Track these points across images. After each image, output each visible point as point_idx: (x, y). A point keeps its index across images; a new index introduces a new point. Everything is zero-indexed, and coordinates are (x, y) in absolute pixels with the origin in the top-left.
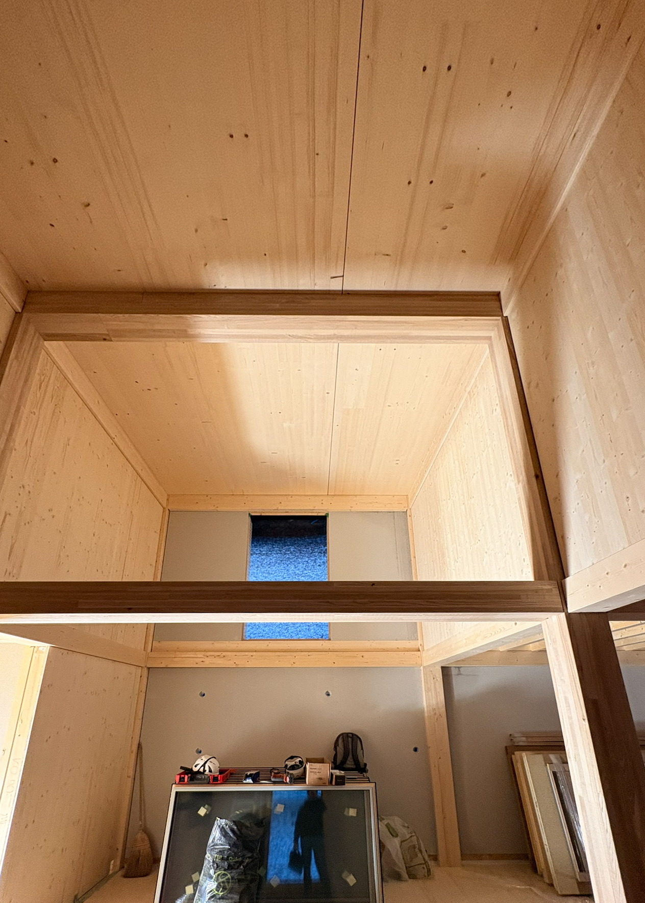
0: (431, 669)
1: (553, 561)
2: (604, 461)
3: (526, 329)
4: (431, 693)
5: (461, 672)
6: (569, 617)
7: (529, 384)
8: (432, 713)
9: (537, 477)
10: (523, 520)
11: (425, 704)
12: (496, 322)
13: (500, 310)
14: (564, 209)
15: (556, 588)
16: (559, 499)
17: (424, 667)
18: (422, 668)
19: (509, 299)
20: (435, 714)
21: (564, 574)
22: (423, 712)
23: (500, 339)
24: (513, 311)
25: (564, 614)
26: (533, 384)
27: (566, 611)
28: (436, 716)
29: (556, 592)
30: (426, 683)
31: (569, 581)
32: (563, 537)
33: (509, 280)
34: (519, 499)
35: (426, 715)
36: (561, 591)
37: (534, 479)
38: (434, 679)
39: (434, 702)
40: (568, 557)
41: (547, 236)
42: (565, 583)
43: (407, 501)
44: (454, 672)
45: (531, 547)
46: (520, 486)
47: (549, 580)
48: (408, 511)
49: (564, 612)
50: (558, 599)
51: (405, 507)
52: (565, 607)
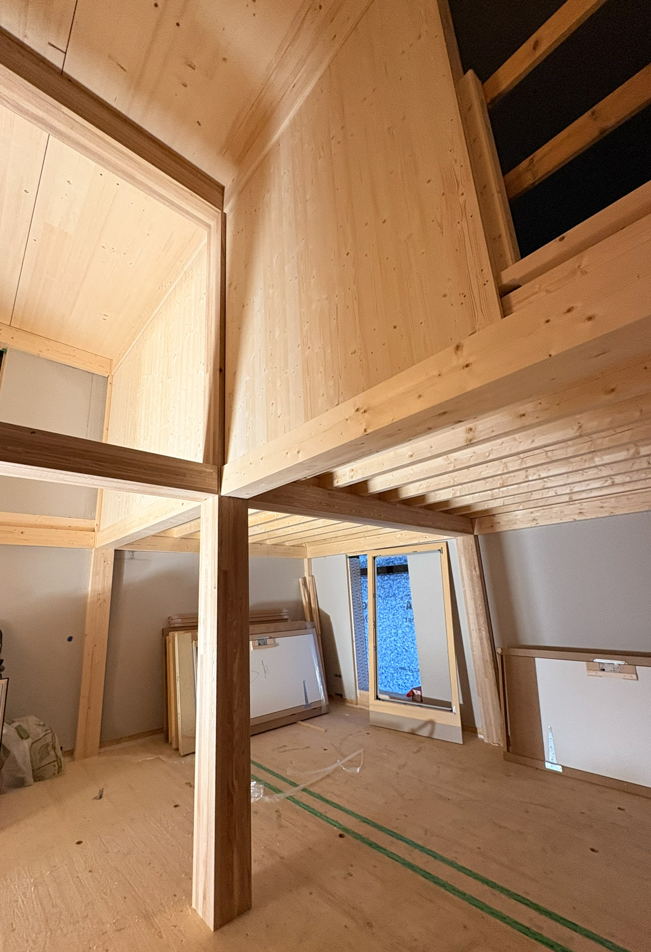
0: (104, 552)
1: (218, 449)
2: (265, 370)
3: (237, 233)
4: (99, 577)
5: (134, 557)
6: (221, 499)
7: (230, 285)
8: (96, 598)
9: (221, 370)
10: (204, 408)
11: (90, 589)
12: (217, 214)
13: (222, 204)
14: (278, 143)
15: (215, 472)
16: (232, 394)
17: (96, 549)
18: (93, 550)
19: (230, 197)
20: (99, 599)
21: (224, 462)
22: (86, 597)
23: (217, 231)
24: (231, 210)
25: (218, 495)
26: (233, 287)
27: (219, 493)
28: (100, 602)
29: (215, 476)
30: (95, 566)
31: (226, 468)
32: (229, 429)
33: (233, 180)
34: (205, 388)
35: (89, 600)
36: (219, 475)
37: (218, 372)
38: (105, 562)
39: (100, 587)
40: (229, 447)
41: (263, 160)
42: (223, 468)
43: (111, 366)
44: (127, 556)
45: (205, 434)
46: (208, 376)
47: (213, 465)
48: (109, 377)
49: (218, 494)
50: (215, 483)
51: (107, 372)
52: (219, 490)
